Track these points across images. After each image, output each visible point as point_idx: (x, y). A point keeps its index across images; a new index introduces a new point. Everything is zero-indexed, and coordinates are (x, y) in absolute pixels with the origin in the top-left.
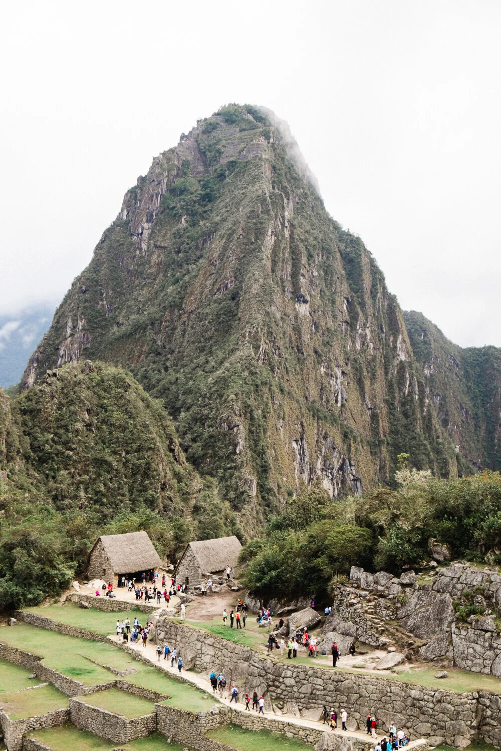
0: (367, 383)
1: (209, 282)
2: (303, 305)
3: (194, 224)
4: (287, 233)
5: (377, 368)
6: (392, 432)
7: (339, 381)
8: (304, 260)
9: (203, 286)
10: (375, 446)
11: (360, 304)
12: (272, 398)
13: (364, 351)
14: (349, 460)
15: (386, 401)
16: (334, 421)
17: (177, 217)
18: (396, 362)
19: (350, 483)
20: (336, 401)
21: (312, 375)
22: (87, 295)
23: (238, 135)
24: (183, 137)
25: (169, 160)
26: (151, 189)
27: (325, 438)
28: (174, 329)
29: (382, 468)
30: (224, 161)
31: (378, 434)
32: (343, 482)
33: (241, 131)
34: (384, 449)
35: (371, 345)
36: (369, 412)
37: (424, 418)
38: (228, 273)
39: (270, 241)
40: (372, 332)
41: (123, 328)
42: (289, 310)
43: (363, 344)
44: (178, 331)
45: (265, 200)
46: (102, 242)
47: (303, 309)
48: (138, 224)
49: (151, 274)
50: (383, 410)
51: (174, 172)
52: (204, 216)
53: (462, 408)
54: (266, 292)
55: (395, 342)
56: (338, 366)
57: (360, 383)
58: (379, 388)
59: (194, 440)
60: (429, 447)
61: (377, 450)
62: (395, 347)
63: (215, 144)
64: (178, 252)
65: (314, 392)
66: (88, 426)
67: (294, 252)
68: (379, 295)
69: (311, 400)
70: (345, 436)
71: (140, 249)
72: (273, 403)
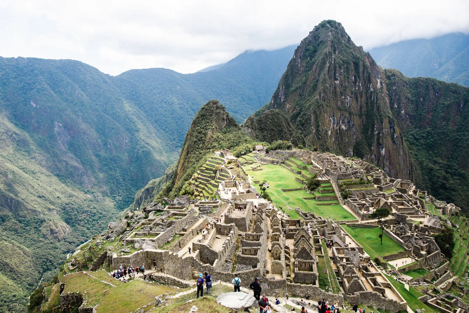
0: (359, 99)
1: (312, 77)
2: (337, 81)
3: (311, 59)
4: (333, 62)
5: (363, 94)
6: (367, 111)
7: (349, 99)
8: (338, 69)
9: (311, 78)
10: (361, 115)
11: (358, 76)
12: (323, 108)
13: (359, 90)
14: (351, 120)
15: (365, 103)
16: (346, 110)
17: (307, 58)
18: (370, 92)
19: (351, 126)
20: (348, 105)
21: (339, 99)
22: (285, 79)
23: (324, 31)
24: (310, 33)
25: (305, 41)
26: (300, 50)
27: (343, 115)
28: (304, 89)
29: (363, 121)
30: (320, 40)
31: (362, 112)
32: (349, 126)
33: (325, 30)
34: (363, 116)
35: (362, 88)
36: (359, 107)
37: (377, 107)
38: (317, 75)
39: (328, 65)
40: (362, 84)
41: (294, 88)
42: (333, 83)
43: (358, 88)
44: (305, 90)
45: (327, 54)
46: (289, 64)
47: (337, 82)
48: (298, 60)
49: (300, 73)
50: (365, 105)
51: (307, 44)
52: (313, 57)
53: (407, 98)
54: (325, 80)
55: (370, 86)
56: (348, 96)
57: (357, 98)
58: (364, 99)
59: (303, 119)
60: (377, 115)
61: (361, 116)
62: (370, 87)
63: (319, 34)
64: (307, 67)
65: (339, 103)
66: (271, 123)
67: (335, 68)
68: (365, 73)
69: (339, 106)
70: (350, 114)
71: (298, 66)
72: (323, 109)
